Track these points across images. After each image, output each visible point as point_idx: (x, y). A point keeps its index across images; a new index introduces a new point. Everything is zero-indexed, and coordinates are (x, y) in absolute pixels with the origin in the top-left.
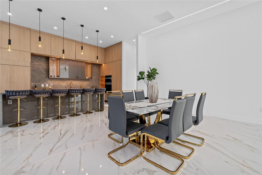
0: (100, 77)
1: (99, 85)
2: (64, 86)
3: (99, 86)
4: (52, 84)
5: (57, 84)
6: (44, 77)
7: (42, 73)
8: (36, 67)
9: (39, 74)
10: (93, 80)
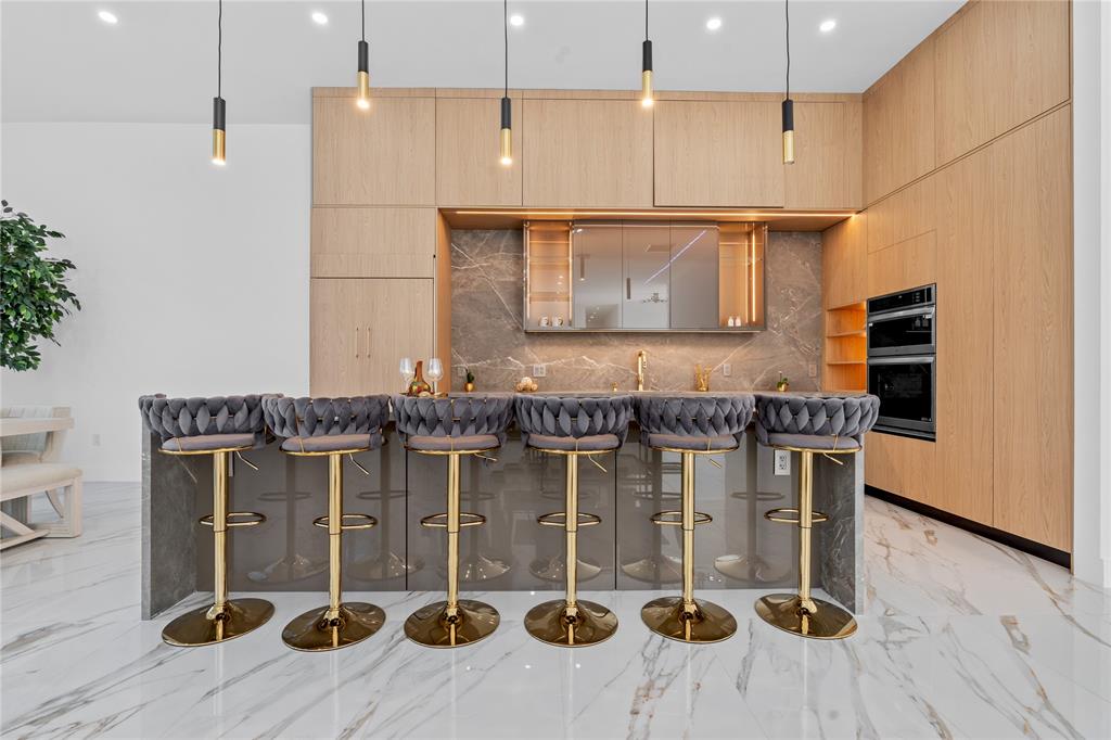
0: (827, 314)
1: (820, 368)
2: (600, 378)
3: (820, 374)
4: (544, 365)
5: (565, 364)
6: (509, 327)
7: (502, 308)
8: (475, 284)
9: (490, 317)
10: (779, 337)
